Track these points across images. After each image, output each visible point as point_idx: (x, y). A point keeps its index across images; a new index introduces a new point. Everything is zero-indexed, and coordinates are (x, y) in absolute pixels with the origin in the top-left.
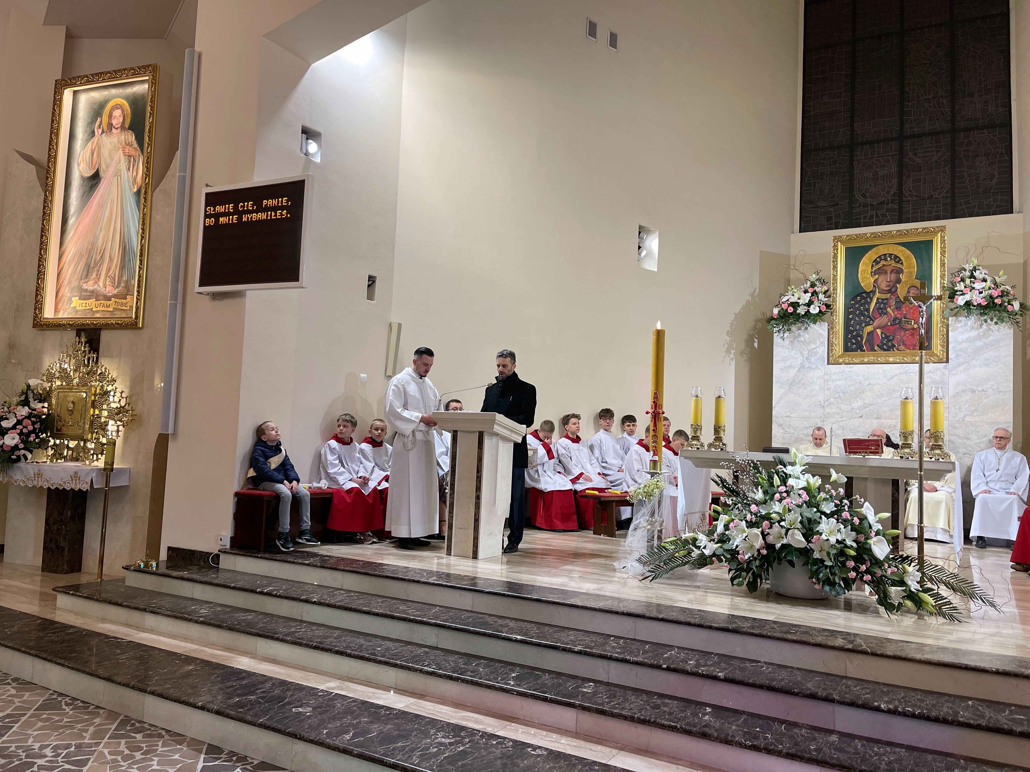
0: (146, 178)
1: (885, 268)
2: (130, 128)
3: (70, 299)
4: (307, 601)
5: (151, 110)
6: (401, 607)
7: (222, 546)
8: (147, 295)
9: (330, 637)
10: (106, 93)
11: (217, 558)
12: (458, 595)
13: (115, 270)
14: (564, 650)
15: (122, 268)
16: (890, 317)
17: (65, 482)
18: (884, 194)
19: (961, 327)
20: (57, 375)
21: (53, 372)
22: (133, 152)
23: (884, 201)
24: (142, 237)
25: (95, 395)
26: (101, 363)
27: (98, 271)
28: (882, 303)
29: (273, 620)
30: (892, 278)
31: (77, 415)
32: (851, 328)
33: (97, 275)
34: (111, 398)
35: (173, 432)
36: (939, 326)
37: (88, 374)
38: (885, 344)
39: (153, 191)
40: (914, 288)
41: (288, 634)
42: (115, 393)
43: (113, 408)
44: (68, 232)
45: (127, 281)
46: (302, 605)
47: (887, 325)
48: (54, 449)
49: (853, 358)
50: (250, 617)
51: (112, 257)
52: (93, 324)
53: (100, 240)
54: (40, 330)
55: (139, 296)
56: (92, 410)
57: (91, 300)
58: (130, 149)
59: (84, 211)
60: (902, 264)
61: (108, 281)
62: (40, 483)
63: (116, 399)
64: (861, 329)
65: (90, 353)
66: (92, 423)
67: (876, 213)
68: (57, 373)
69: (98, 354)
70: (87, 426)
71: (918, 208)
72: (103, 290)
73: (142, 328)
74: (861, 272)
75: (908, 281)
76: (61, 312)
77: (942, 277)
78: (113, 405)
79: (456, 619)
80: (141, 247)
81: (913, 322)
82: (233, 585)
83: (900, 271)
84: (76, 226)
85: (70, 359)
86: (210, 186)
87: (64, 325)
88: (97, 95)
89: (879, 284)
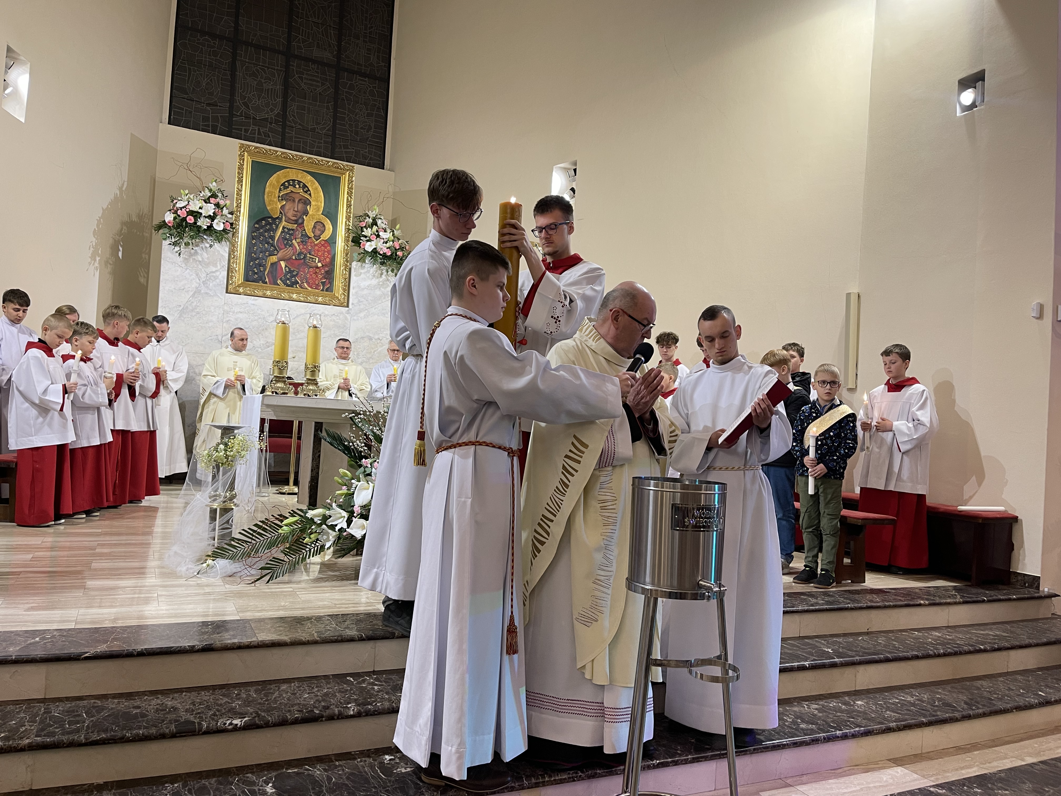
1: (293, 195)
16: (295, 250)
18: (268, 111)
19: (364, 273)
23: (268, 118)
28: (287, 233)
30: (299, 207)
32: (253, 255)
36: (342, 268)
38: (288, 279)
47: (291, 258)
49: (255, 289)
64: (265, 258)
67: (258, 130)
71: (301, 138)
74: (268, 194)
75: (314, 215)
77: (348, 218)
83: (307, 202)
89: (286, 211)
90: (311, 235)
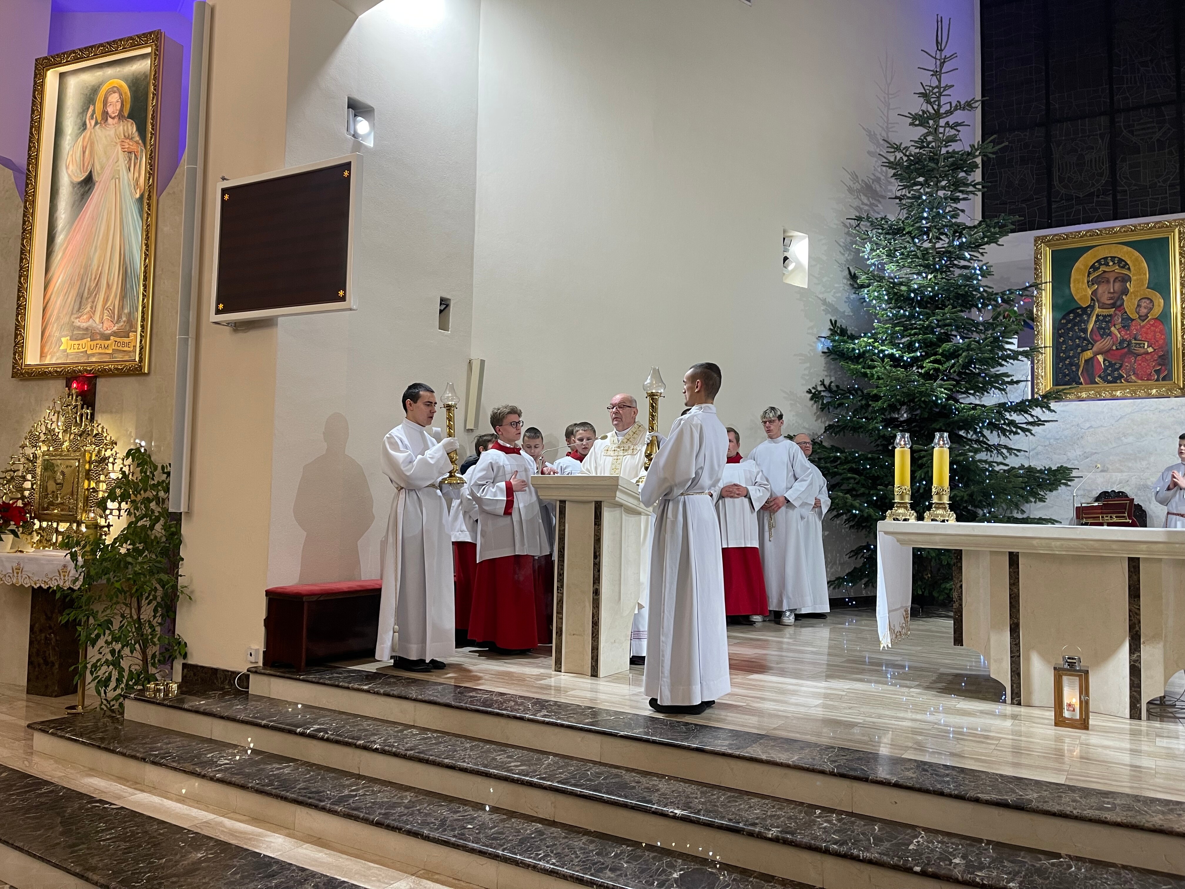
0: (149, 178)
1: (1106, 275)
2: (131, 116)
3: (59, 340)
4: (365, 748)
5: (155, 90)
6: (498, 758)
7: (252, 663)
8: (154, 331)
9: (399, 805)
10: (99, 74)
11: (245, 679)
12: (580, 739)
13: (114, 300)
14: (751, 834)
15: (123, 297)
16: (1115, 339)
17: (51, 579)
18: (1092, 183)
20: (43, 437)
21: (38, 434)
22: (134, 147)
23: (1094, 192)
24: (146, 255)
25: (90, 463)
26: (97, 421)
27: (93, 302)
28: (1102, 321)
29: (319, 774)
30: (1116, 289)
31: (67, 489)
32: (1062, 354)
33: (91, 308)
34: (110, 465)
35: (186, 510)
37: (80, 436)
38: (1109, 375)
39: (159, 196)
40: (1146, 300)
41: (341, 800)
42: (115, 459)
43: (113, 479)
44: (55, 254)
45: (130, 314)
46: (358, 752)
47: (1110, 349)
48: (39, 533)
49: (1067, 393)
50: (286, 771)
51: (110, 283)
52: (86, 370)
53: (95, 262)
54: (21, 380)
55: (143, 332)
56: (86, 482)
57: (85, 341)
58: (131, 143)
59: (74, 226)
60: (1129, 269)
61: (105, 314)
62: (20, 581)
63: (117, 467)
64: (1077, 355)
65: (82, 408)
66: (87, 499)
67: (1084, 208)
68: (42, 435)
69: (93, 409)
70: (81, 504)
71: (1140, 200)
72: (99, 327)
73: (148, 374)
74: (1074, 282)
75: (1137, 291)
76: (49, 357)
77: (1183, 284)
78: (113, 476)
79: (581, 778)
80: (145, 268)
81: (1146, 344)
82: (264, 722)
83: (1126, 279)
84: (65, 246)
85: (58, 417)
86: (227, 180)
87: (50, 372)
88: (89, 78)
89: (1098, 296)
90: (1134, 316)
